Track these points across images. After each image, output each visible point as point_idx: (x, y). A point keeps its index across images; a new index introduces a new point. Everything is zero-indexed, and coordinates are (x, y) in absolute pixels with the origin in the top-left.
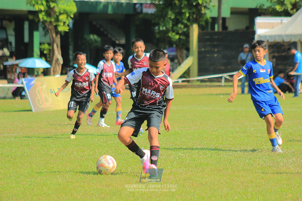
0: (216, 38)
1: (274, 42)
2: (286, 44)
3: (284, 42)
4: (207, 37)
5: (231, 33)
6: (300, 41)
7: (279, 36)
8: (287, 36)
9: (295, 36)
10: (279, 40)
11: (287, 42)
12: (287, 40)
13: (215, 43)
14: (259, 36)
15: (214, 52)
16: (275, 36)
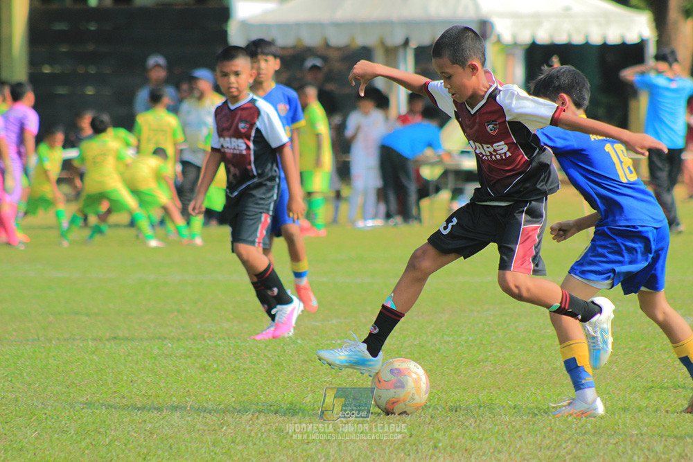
0: (92, 28)
1: (294, 47)
2: (334, 55)
3: (327, 46)
4: (60, 26)
5: (145, 11)
6: (382, 43)
7: (312, 25)
8: (337, 25)
9: (365, 26)
10: (310, 39)
11: (338, 49)
12: (338, 39)
13: (90, 47)
14: (245, 25)
15: (86, 79)
16: (298, 25)
